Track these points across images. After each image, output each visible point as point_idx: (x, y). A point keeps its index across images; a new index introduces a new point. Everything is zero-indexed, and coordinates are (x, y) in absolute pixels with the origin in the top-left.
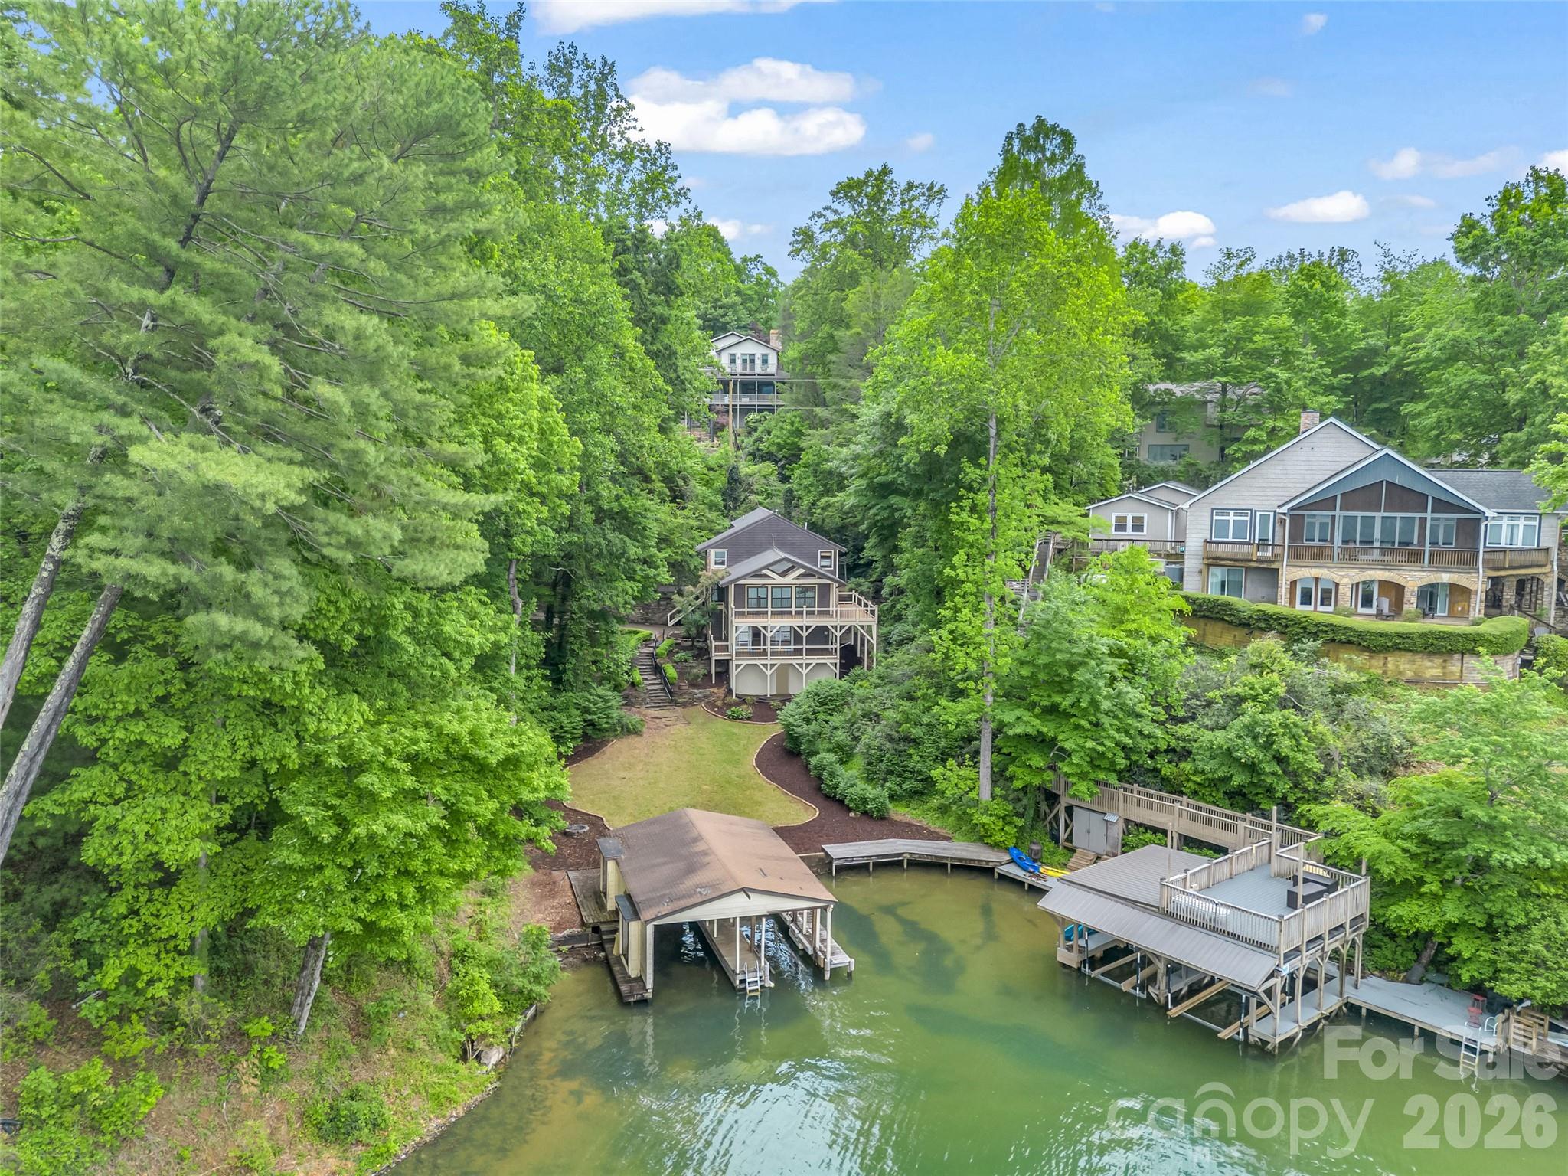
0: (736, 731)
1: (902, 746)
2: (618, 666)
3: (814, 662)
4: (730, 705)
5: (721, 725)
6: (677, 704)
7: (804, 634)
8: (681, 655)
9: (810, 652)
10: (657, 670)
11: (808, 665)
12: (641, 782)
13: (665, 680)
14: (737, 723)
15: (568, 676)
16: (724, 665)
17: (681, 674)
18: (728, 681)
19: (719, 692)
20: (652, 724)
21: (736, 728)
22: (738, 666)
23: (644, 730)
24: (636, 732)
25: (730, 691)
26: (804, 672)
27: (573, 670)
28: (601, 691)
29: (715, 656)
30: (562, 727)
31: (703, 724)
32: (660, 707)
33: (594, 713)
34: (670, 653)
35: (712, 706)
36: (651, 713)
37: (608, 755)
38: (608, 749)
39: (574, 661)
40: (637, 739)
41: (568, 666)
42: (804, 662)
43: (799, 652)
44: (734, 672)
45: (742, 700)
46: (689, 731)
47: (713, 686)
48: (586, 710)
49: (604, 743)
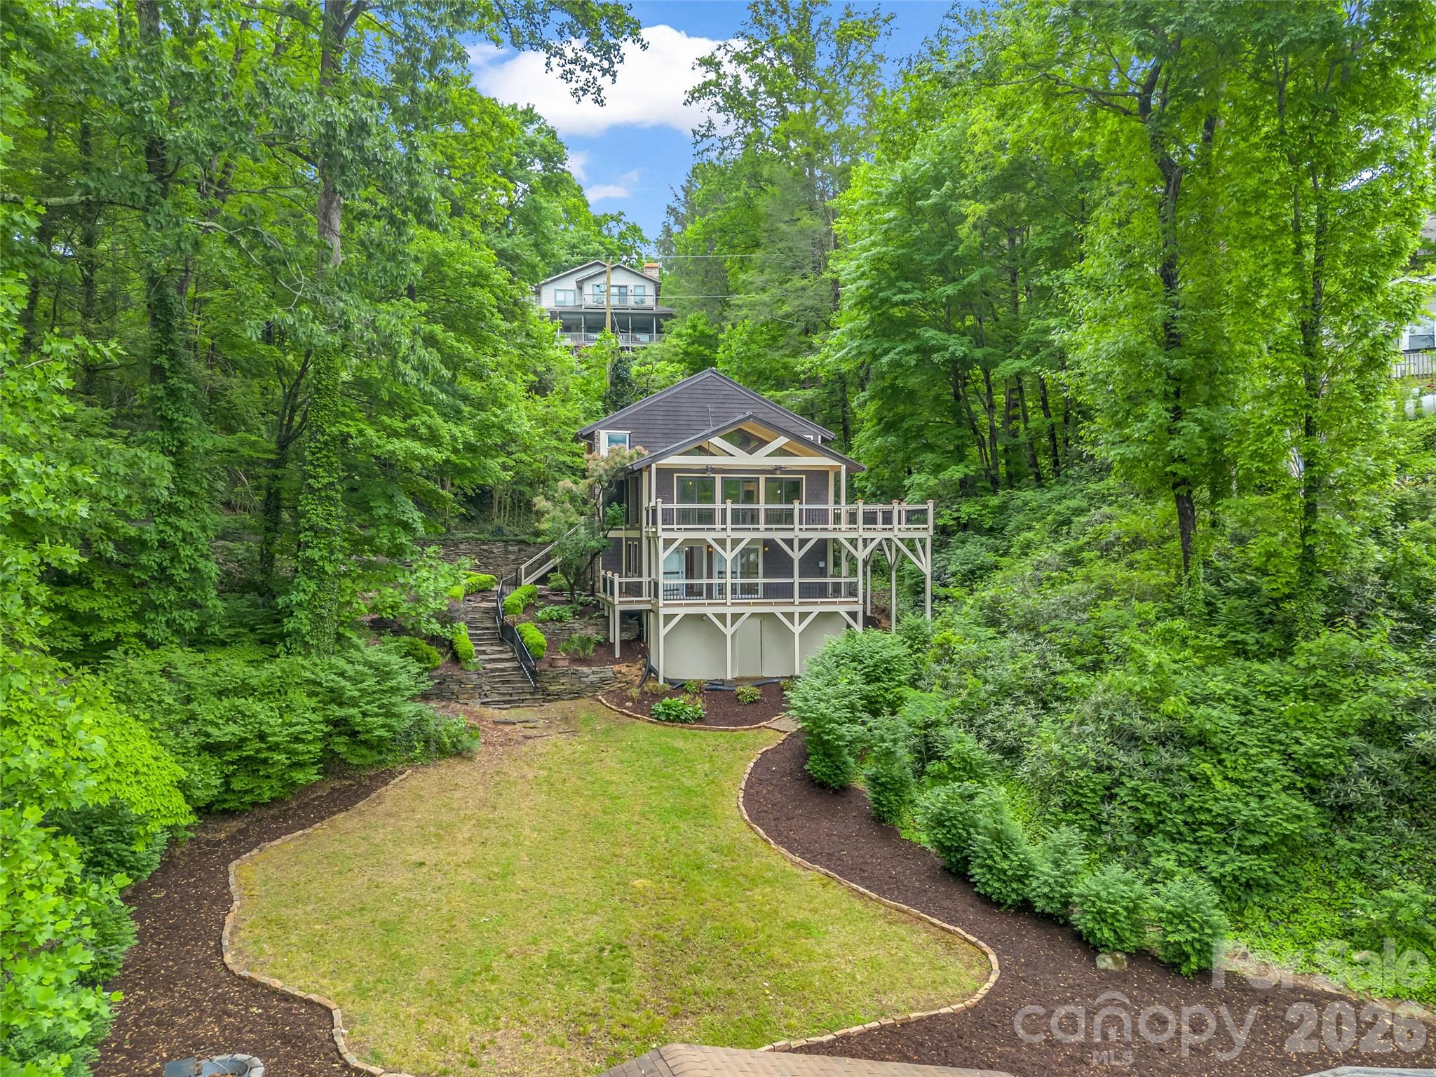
0: (680, 744)
1: (1164, 757)
2: (418, 600)
3: (816, 610)
4: (656, 696)
5: (643, 732)
6: (549, 697)
7: (796, 555)
8: (551, 610)
9: (807, 591)
10: (507, 635)
11: (803, 616)
12: (466, 875)
13: (523, 652)
14: (677, 729)
15: (300, 622)
16: (635, 621)
17: (553, 643)
18: (645, 653)
19: (632, 671)
20: (495, 736)
21: (678, 738)
22: (669, 618)
23: (478, 746)
24: (456, 751)
25: (651, 672)
26: (797, 629)
27: (310, 606)
28: (374, 653)
29: (620, 603)
30: (262, 737)
31: (606, 732)
32: (512, 703)
33: (353, 703)
34: (529, 607)
35: (620, 698)
36: (492, 713)
37: (388, 805)
38: (390, 792)
39: (313, 586)
40: (462, 767)
41: (296, 597)
42: (797, 610)
43: (786, 591)
44: (660, 633)
45: (679, 687)
46: (579, 747)
47: (616, 662)
48: (336, 697)
49: (384, 777)
